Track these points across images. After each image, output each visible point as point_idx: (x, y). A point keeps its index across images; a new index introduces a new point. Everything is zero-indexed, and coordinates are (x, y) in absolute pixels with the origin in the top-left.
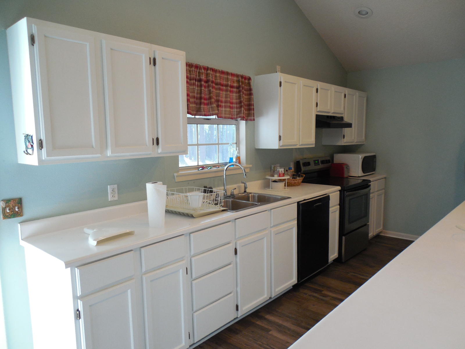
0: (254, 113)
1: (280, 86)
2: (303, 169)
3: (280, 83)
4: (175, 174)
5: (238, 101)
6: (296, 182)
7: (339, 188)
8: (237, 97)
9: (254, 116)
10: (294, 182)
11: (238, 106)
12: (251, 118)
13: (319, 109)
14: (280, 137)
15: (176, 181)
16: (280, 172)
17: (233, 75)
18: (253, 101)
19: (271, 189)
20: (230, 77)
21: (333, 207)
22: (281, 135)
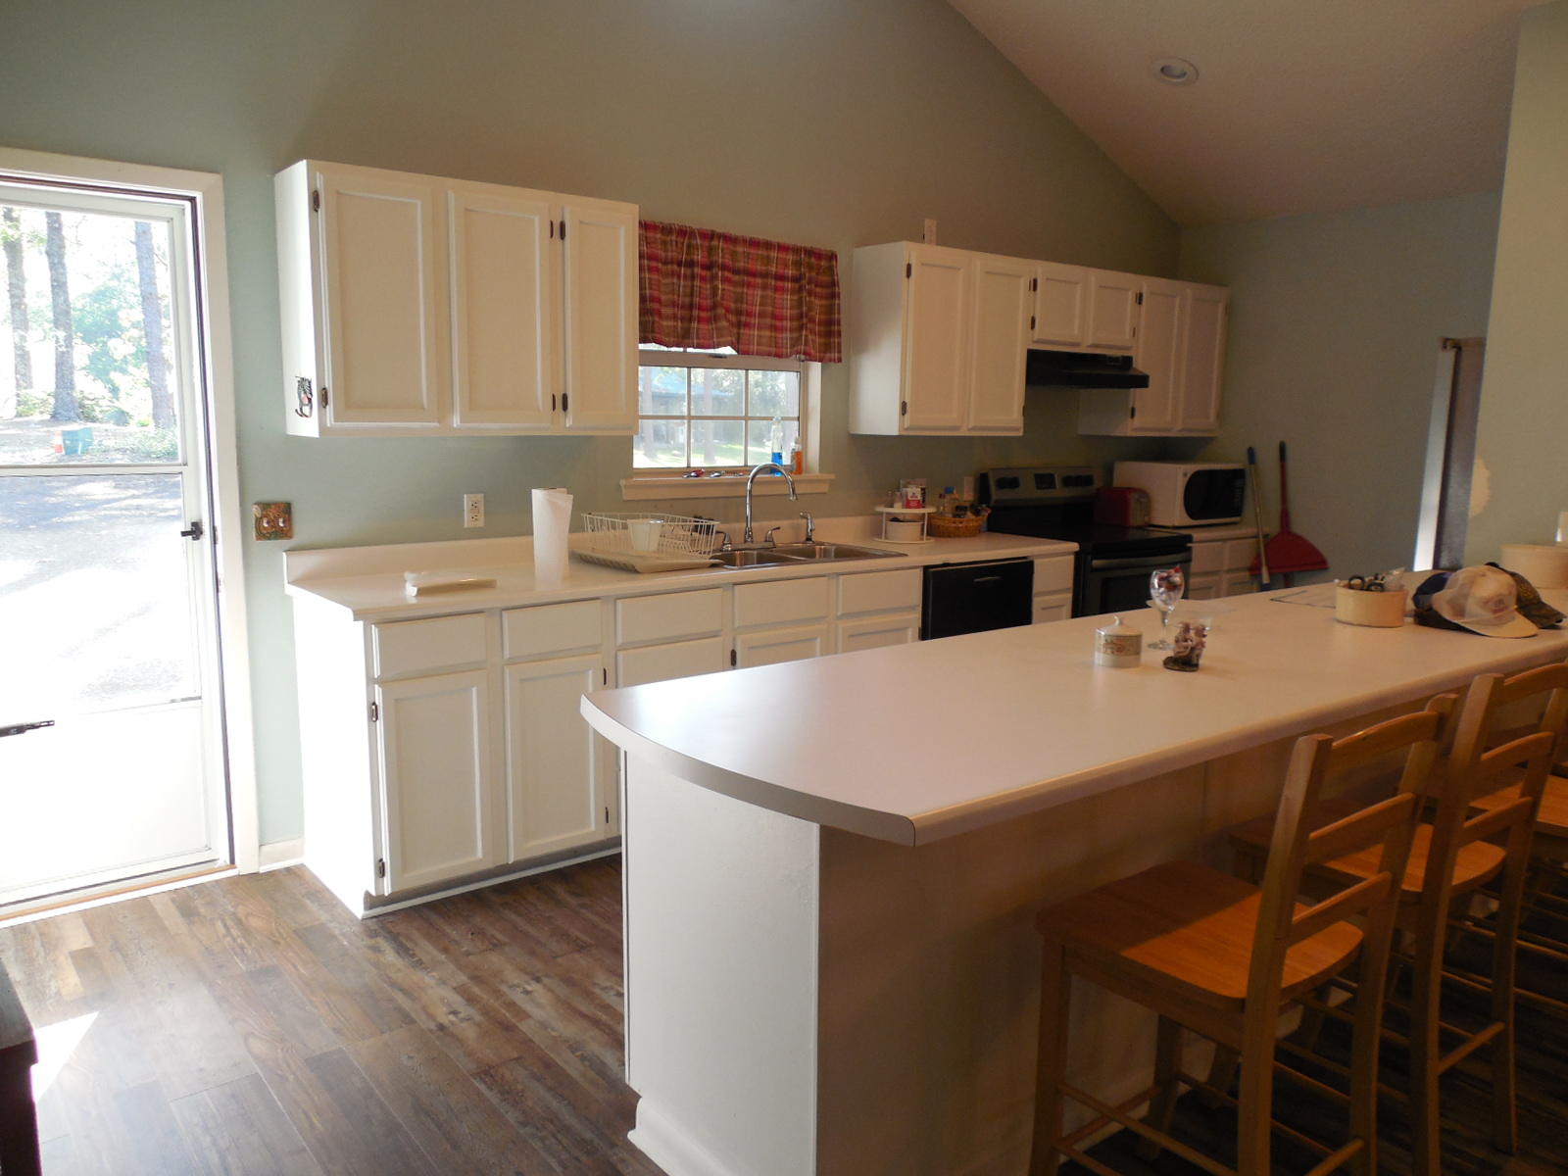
0: (839, 344)
1: (909, 274)
2: (996, 494)
3: (909, 267)
4: (623, 482)
5: (795, 312)
6: (959, 527)
7: (1074, 546)
8: (795, 303)
9: (839, 352)
10: (954, 525)
11: (795, 324)
12: (832, 355)
13: (1037, 334)
14: (904, 406)
15: (625, 498)
16: (910, 495)
17: (783, 248)
18: (839, 313)
19: (886, 538)
20: (774, 254)
21: (1042, 594)
22: (906, 401)
